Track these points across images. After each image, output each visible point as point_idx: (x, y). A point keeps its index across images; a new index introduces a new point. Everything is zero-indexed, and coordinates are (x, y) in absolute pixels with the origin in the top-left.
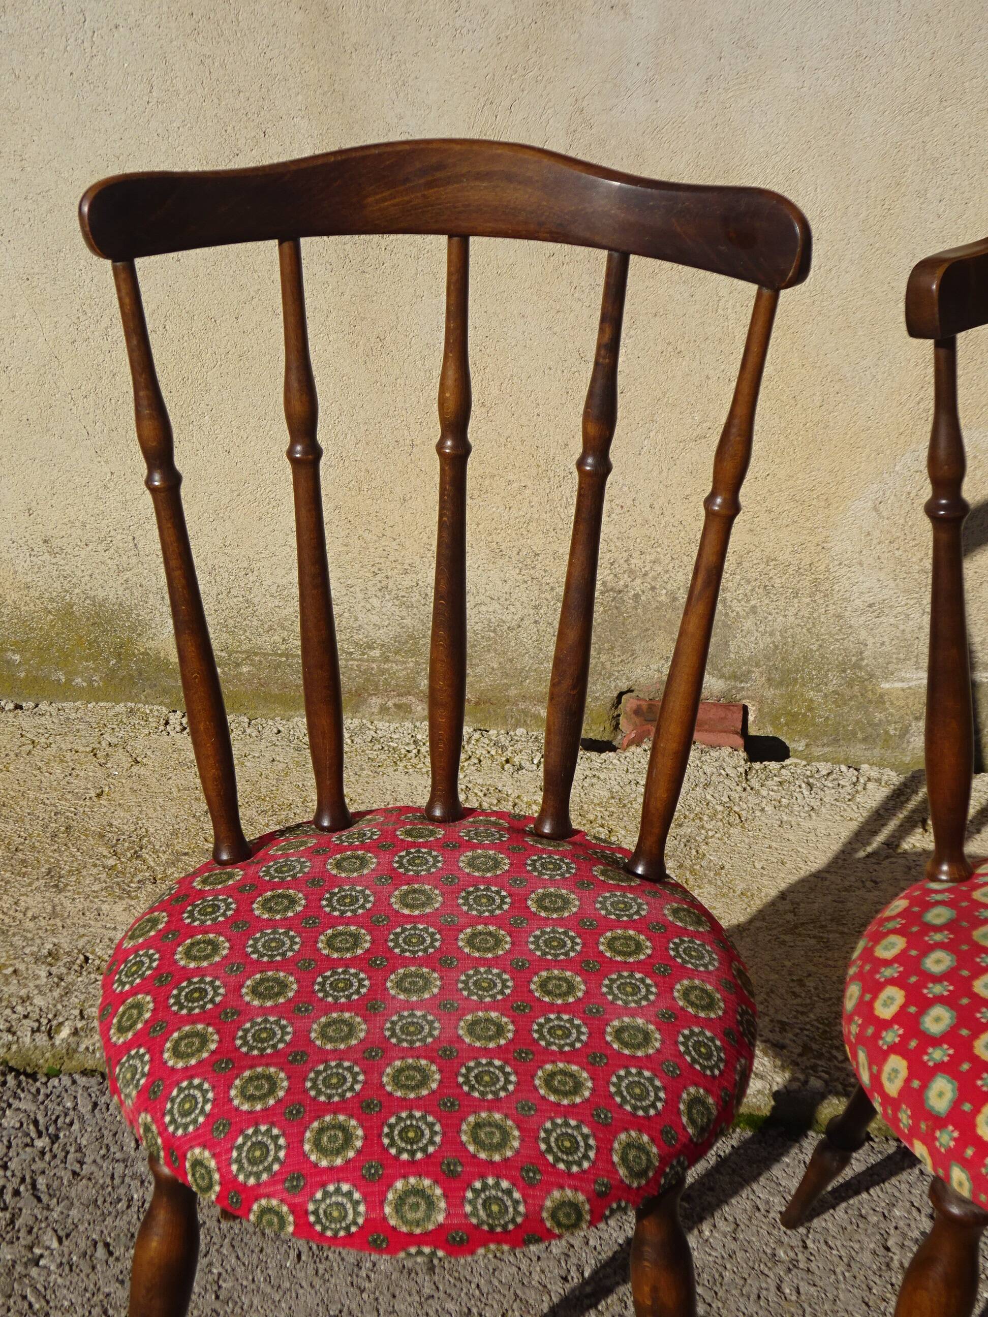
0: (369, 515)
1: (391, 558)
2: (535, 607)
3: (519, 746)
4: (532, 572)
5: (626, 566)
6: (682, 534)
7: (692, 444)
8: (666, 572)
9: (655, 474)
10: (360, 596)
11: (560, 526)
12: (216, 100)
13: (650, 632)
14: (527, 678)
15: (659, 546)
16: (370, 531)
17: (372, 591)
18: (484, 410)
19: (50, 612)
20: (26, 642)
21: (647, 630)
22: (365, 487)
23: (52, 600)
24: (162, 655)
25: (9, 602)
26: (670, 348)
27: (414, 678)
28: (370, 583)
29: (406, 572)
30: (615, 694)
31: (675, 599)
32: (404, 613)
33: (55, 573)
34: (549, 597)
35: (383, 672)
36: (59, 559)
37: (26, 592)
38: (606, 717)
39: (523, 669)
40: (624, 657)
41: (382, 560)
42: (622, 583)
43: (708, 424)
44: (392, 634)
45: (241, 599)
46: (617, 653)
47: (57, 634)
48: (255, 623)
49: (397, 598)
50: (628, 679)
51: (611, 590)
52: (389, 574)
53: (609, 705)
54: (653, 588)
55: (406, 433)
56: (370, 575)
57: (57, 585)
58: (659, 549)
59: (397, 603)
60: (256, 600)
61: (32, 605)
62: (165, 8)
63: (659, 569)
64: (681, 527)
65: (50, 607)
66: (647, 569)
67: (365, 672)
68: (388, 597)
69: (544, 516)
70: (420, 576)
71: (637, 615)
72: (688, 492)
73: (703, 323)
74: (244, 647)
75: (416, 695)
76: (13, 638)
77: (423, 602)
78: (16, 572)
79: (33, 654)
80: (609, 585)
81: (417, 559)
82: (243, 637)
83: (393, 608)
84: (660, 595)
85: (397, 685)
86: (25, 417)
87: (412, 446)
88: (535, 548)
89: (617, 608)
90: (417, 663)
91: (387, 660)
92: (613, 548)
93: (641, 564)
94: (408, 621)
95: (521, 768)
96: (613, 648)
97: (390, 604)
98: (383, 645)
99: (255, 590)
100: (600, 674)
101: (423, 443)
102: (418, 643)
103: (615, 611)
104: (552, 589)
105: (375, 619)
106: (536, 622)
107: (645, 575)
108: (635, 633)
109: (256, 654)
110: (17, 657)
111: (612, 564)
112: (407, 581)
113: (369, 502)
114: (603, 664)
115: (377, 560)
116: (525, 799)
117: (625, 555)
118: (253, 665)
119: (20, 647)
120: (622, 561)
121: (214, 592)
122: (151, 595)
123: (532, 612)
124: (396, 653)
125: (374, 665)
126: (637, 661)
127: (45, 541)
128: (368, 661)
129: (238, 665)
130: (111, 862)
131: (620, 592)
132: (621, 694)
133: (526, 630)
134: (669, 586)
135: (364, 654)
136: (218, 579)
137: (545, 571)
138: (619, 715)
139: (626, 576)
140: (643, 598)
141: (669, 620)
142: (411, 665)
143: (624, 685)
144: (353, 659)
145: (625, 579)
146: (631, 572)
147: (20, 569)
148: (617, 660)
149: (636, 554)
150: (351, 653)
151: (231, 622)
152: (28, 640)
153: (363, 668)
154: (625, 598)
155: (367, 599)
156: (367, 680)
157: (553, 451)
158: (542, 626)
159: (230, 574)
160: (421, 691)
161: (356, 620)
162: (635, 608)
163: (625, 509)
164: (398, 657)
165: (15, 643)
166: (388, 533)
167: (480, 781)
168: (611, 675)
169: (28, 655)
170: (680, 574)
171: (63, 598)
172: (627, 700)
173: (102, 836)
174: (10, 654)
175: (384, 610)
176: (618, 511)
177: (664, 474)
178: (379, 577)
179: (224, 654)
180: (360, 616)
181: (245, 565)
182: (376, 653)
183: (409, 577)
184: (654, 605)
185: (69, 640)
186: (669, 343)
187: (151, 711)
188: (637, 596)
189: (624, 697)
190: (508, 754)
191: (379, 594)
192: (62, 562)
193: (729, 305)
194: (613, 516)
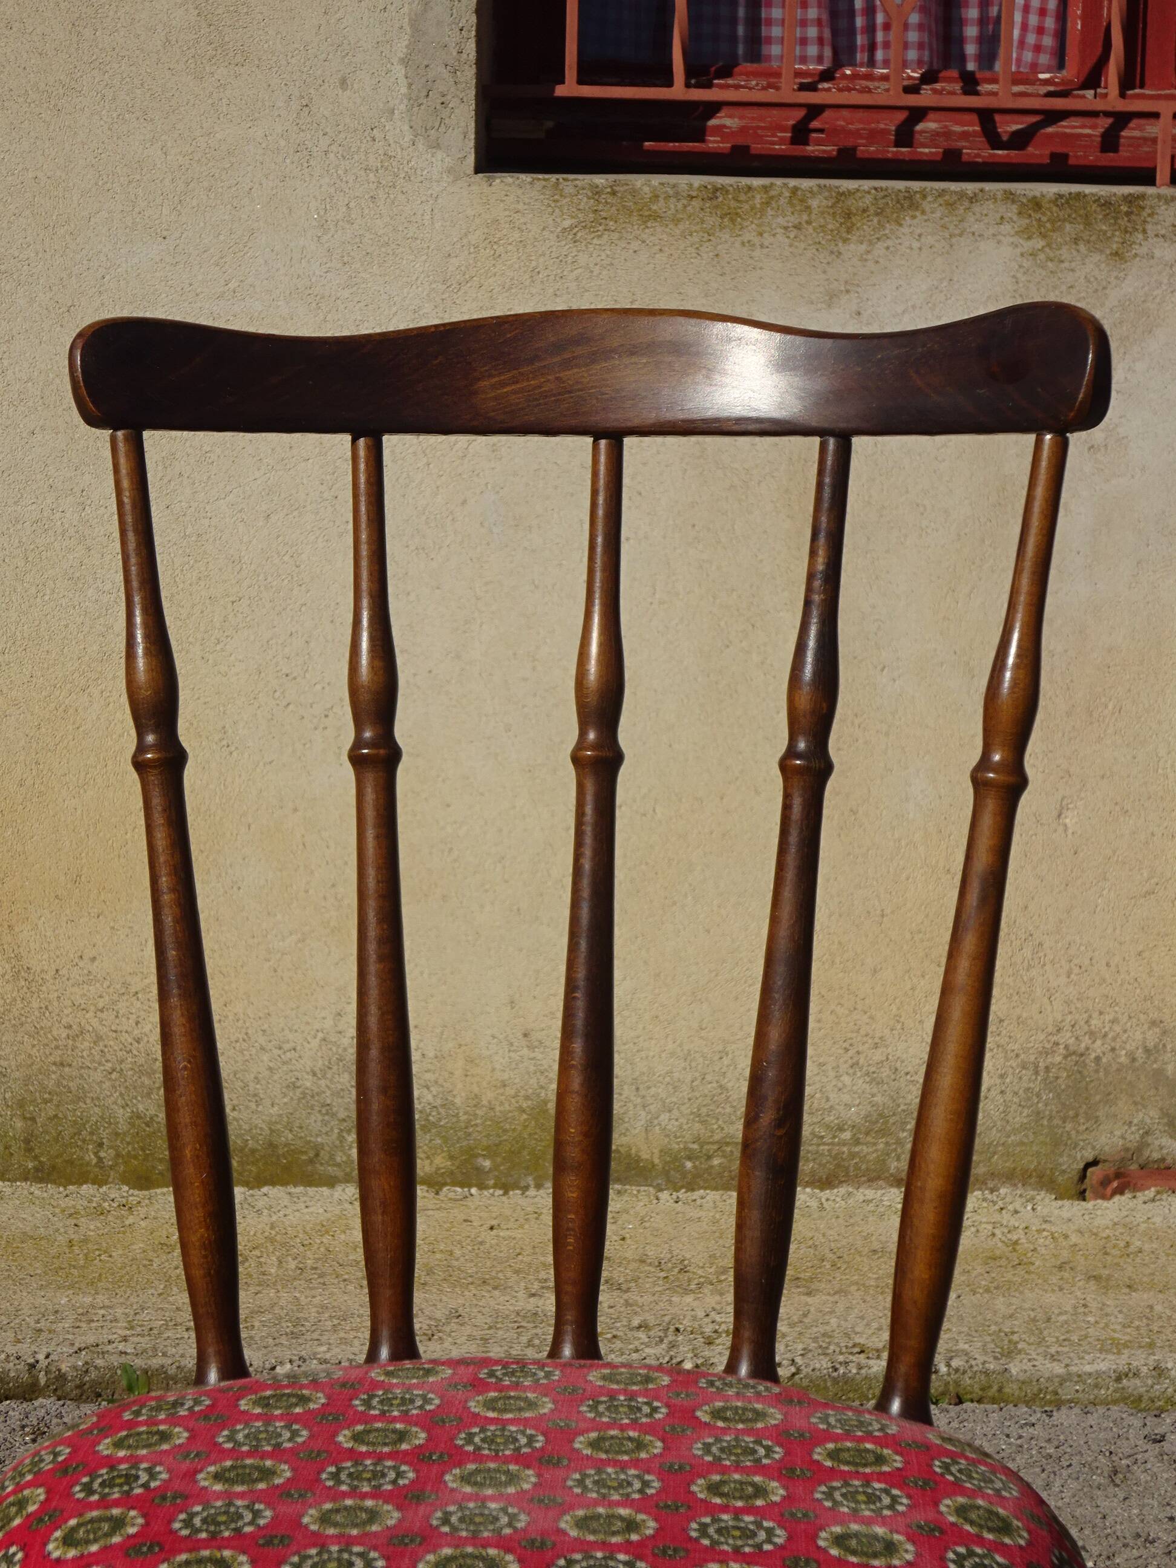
0: (841, 988)
1: (863, 1032)
2: (1002, 1076)
3: (1008, 1200)
4: (997, 1038)
5: (1086, 1028)
6: (1138, 991)
7: (1142, 900)
8: (1125, 1031)
9: (1109, 931)
10: (832, 1074)
11: (1023, 989)
12: (711, 599)
13: (1112, 1097)
14: (995, 1153)
15: (1117, 1004)
16: (842, 1005)
17: (844, 1067)
18: (949, 876)
19: (524, 1111)
20: (496, 1145)
21: (1109, 1094)
22: (838, 960)
23: (527, 1098)
24: (633, 1151)
25: (485, 1102)
26: (1118, 808)
27: (884, 1160)
28: (841, 1060)
29: (876, 1046)
30: (1081, 1166)
31: (1134, 1060)
32: (875, 1090)
33: (532, 1068)
34: (1014, 1065)
35: (853, 1155)
36: (537, 1054)
37: (501, 1091)
38: (1073, 1192)
39: (991, 1144)
40: (1088, 1125)
41: (855, 1035)
42: (1083, 1045)
43: (1155, 880)
44: (863, 1113)
45: (715, 1085)
46: (1082, 1121)
47: (530, 1134)
48: (728, 1110)
49: (867, 1074)
50: (1093, 1148)
51: (1074, 1053)
52: (860, 1049)
53: (1076, 1178)
54: (1113, 1050)
55: (877, 903)
56: (841, 1051)
57: (533, 1081)
58: (1117, 1008)
59: (868, 1079)
60: (730, 1085)
61: (507, 1105)
62: (671, 522)
63: (1117, 1028)
64: (1136, 985)
65: (525, 1105)
66: (1107, 1029)
67: (835, 1158)
68: (859, 1074)
69: (1007, 980)
70: (890, 1050)
71: (1098, 1079)
72: (1141, 948)
73: (1145, 783)
74: (717, 1137)
75: (886, 1179)
76: (485, 1142)
77: (893, 1077)
78: (493, 1070)
79: (504, 1158)
80: (1071, 1048)
81: (887, 1031)
82: (715, 1127)
83: (864, 1086)
84: (1120, 1056)
85: (867, 1169)
86: (515, 907)
87: (883, 916)
88: (999, 1014)
89: (1080, 1072)
90: (887, 1143)
91: (857, 1142)
92: (1073, 1009)
93: (1100, 1025)
94: (878, 1099)
95: (1016, 1212)
96: (1077, 1115)
97: (861, 1081)
98: (854, 1127)
99: (729, 1075)
100: (1066, 1144)
101: (893, 912)
102: (887, 1122)
103: (1078, 1076)
104: (1017, 1056)
105: (846, 1098)
106: (1002, 1092)
107: (1105, 1035)
108: (1098, 1098)
109: (727, 1144)
110: (487, 1164)
111: (1073, 1026)
112: (878, 1056)
113: (841, 975)
114: (1068, 1133)
115: (849, 1035)
116: (1034, 1228)
117: (1085, 1016)
118: (724, 1156)
119: (491, 1152)
120: (1082, 1023)
121: (689, 1078)
122: (626, 1087)
123: (998, 1081)
124: (867, 1134)
125: (845, 1149)
126: (1101, 1127)
127: (525, 1035)
128: (839, 1144)
129: (709, 1158)
130: (663, 1274)
131: (1082, 1055)
132: (1088, 1165)
133: (993, 1100)
134: (1128, 1047)
135: (834, 1137)
136: (694, 1064)
137: (1010, 1037)
138: (1084, 1191)
139: (1087, 1037)
140: (1104, 1060)
141: (1130, 1082)
142: (881, 1146)
143: (1089, 1156)
144: (824, 1144)
145: (1086, 1041)
146: (1092, 1034)
147: (498, 1066)
148: (1082, 1128)
149: (1095, 1015)
150: (822, 1137)
151: (704, 1110)
152: (500, 1142)
153: (834, 1153)
154: (1087, 1061)
155: (838, 1077)
156: (838, 1166)
157: (1014, 914)
158: (1009, 1096)
159: (705, 1058)
160: (892, 1175)
161: (828, 1100)
162: (1097, 1071)
163: (1083, 969)
164: (869, 1139)
165: (487, 1148)
166: (859, 1006)
167: (984, 1220)
168: (1076, 1145)
169: (499, 1160)
170: (1138, 1033)
171: (538, 1095)
172: (1093, 1173)
173: (643, 1261)
174: (480, 1160)
175: (855, 1088)
176: (1076, 970)
177: (1118, 932)
178: (850, 1053)
179: (695, 1146)
180: (832, 1096)
181: (720, 1048)
182: (847, 1135)
183: (880, 1050)
184: (1115, 1067)
185: (541, 1140)
186: (1116, 804)
187: (639, 1191)
188: (1098, 1059)
189: (1090, 1170)
190: (1000, 1204)
191: (851, 1071)
192: (540, 1056)
193: (1168, 765)
194: (1072, 976)
